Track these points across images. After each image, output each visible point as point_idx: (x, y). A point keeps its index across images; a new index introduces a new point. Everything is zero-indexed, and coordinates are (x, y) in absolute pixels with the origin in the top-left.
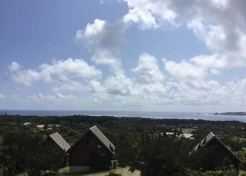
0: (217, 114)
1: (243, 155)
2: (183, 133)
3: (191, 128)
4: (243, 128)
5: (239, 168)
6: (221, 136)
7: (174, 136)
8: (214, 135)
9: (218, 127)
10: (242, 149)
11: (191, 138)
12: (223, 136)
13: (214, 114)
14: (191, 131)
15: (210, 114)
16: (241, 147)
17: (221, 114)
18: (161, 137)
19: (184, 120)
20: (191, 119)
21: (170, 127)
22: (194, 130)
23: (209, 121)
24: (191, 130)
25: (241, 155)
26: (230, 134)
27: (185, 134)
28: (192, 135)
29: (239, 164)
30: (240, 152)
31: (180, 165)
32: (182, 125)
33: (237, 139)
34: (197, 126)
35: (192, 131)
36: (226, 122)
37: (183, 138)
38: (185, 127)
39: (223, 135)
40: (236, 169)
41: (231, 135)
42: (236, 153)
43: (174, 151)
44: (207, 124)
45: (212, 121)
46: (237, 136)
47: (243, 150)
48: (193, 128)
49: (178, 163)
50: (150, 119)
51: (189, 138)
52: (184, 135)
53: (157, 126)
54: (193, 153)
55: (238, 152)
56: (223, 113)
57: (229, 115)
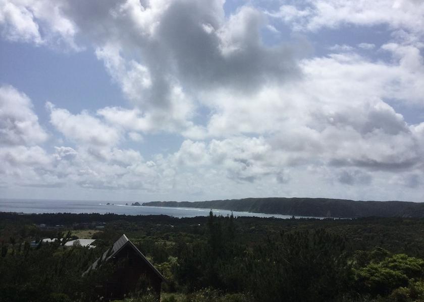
0: (137, 204)
1: (169, 268)
2: (77, 238)
3: (92, 229)
4: (173, 226)
5: (162, 290)
6: (140, 239)
7: (55, 246)
8: (128, 240)
9: (136, 226)
10: (169, 258)
11: (91, 246)
12: (143, 240)
13: (133, 205)
14: (92, 234)
15: (127, 204)
16: (167, 256)
17: (144, 204)
18: (31, 249)
19: (81, 215)
20: (96, 214)
21: (55, 228)
22: (98, 231)
23: (124, 216)
24: (93, 232)
25: (165, 268)
26: (153, 235)
27: (80, 240)
28: (94, 240)
29: (162, 283)
30: (164, 264)
31: (62, 298)
32: (77, 225)
33: (163, 243)
34: (103, 225)
35: (94, 234)
36: (151, 216)
37: (77, 247)
38: (82, 228)
39: (144, 237)
40: (155, 293)
41: (155, 237)
42: (160, 265)
43: (54, 272)
44: (121, 221)
45: (129, 216)
46: (163, 238)
47: (169, 261)
48: (96, 229)
49: (60, 294)
50: (15, 214)
51: (88, 247)
52: (78, 242)
53: (30, 227)
54: (89, 274)
55: (163, 264)
56: (147, 203)
57: (155, 206)
